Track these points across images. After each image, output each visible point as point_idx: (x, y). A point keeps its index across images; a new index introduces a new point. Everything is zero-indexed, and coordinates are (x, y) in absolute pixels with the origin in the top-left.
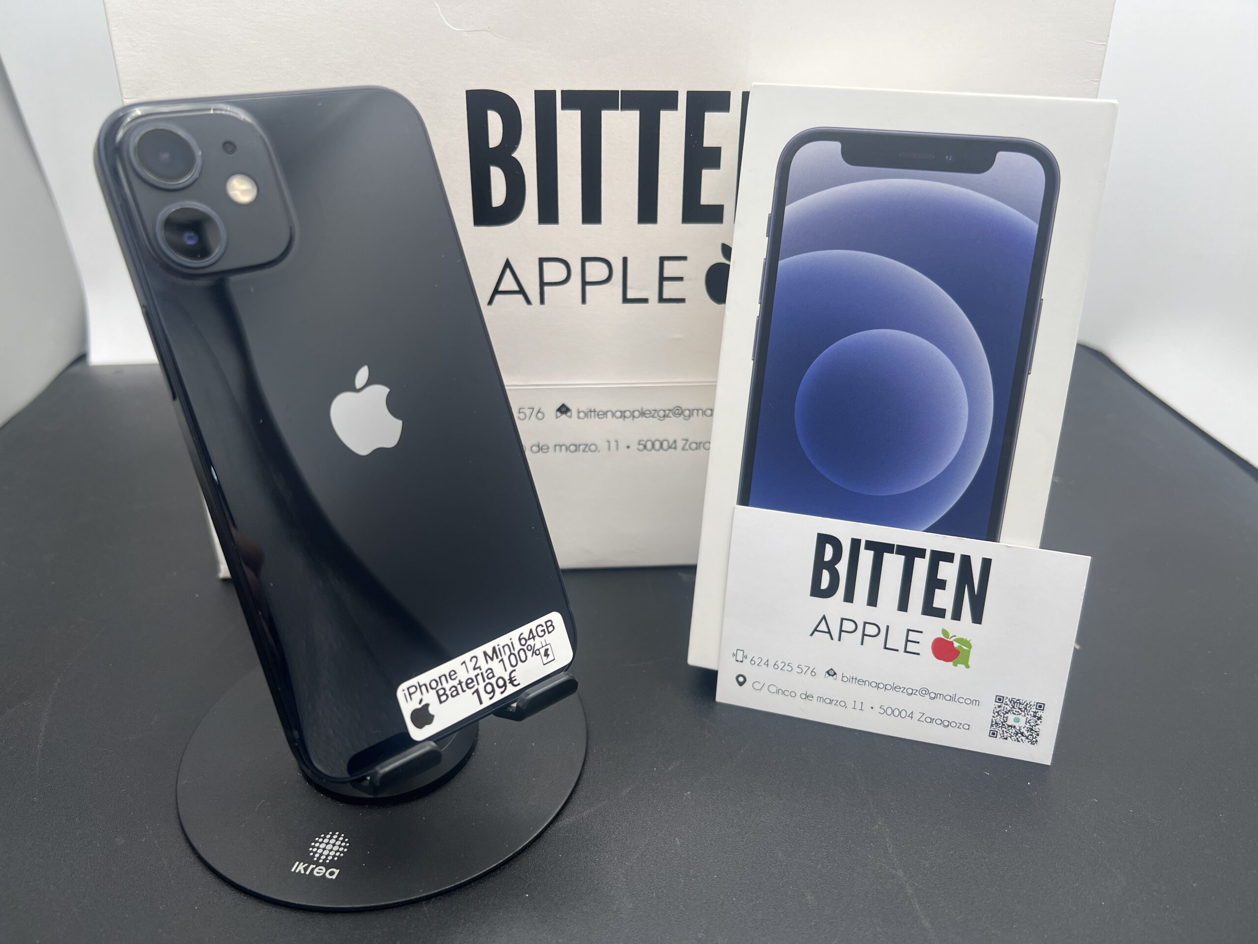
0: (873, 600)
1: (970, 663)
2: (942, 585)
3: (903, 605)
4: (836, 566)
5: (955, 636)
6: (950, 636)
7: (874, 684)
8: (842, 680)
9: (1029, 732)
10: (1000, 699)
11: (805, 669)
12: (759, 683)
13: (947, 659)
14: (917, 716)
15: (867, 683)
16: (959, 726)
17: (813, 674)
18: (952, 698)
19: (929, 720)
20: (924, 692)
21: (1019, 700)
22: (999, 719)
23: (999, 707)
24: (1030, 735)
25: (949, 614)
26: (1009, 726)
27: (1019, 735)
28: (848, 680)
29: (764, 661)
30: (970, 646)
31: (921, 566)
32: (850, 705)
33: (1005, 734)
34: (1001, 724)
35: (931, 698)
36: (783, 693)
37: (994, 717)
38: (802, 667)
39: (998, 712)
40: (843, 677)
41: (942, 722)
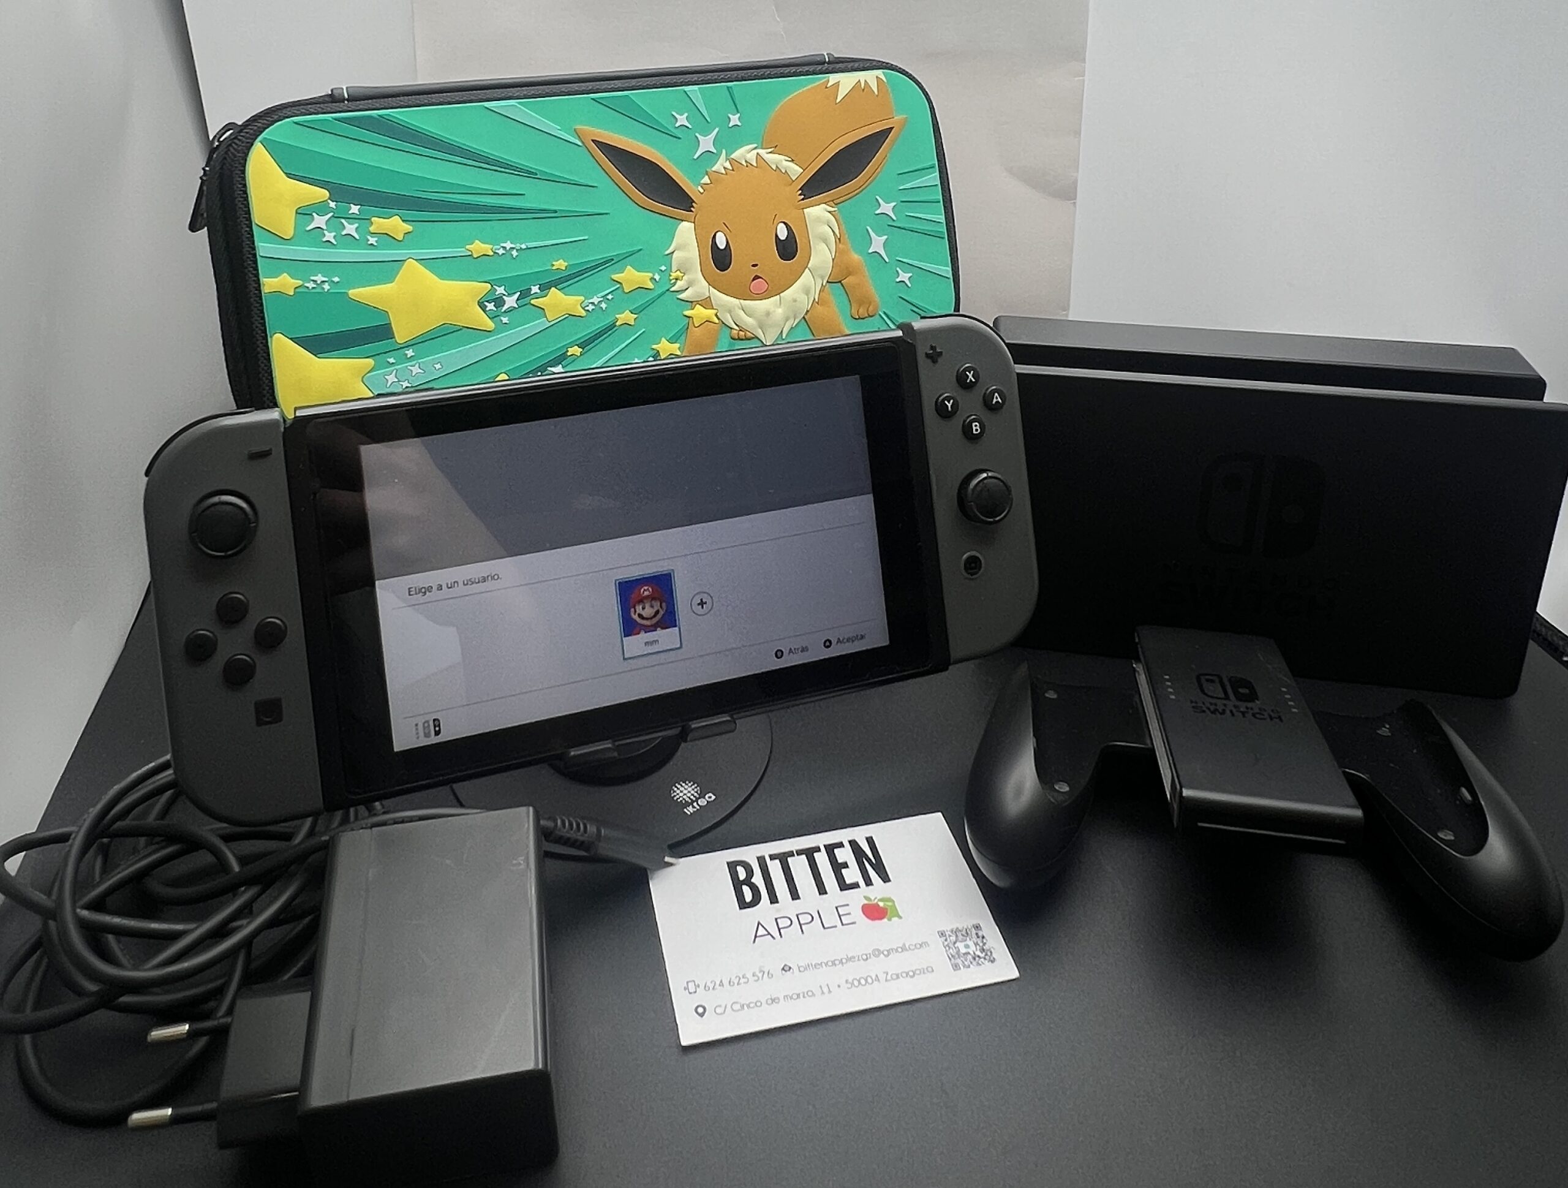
0: (795, 895)
1: (900, 914)
2: (845, 865)
3: (822, 890)
4: (753, 880)
5: (876, 898)
6: (873, 899)
7: (830, 964)
8: (800, 971)
9: (984, 954)
10: (942, 934)
11: (760, 975)
12: (720, 1006)
13: (881, 918)
14: (882, 977)
15: (823, 964)
16: (923, 971)
17: (770, 976)
18: (904, 949)
19: (894, 977)
20: (877, 953)
21: (957, 928)
22: (953, 951)
23: (946, 940)
24: (986, 955)
25: (862, 883)
26: (964, 954)
27: (977, 959)
28: (805, 969)
29: (718, 983)
30: (893, 901)
31: (822, 858)
32: (818, 992)
33: (966, 963)
34: (957, 956)
35: (886, 956)
36: (748, 1006)
37: (946, 951)
38: (757, 973)
39: (948, 945)
40: (799, 968)
41: (907, 974)
